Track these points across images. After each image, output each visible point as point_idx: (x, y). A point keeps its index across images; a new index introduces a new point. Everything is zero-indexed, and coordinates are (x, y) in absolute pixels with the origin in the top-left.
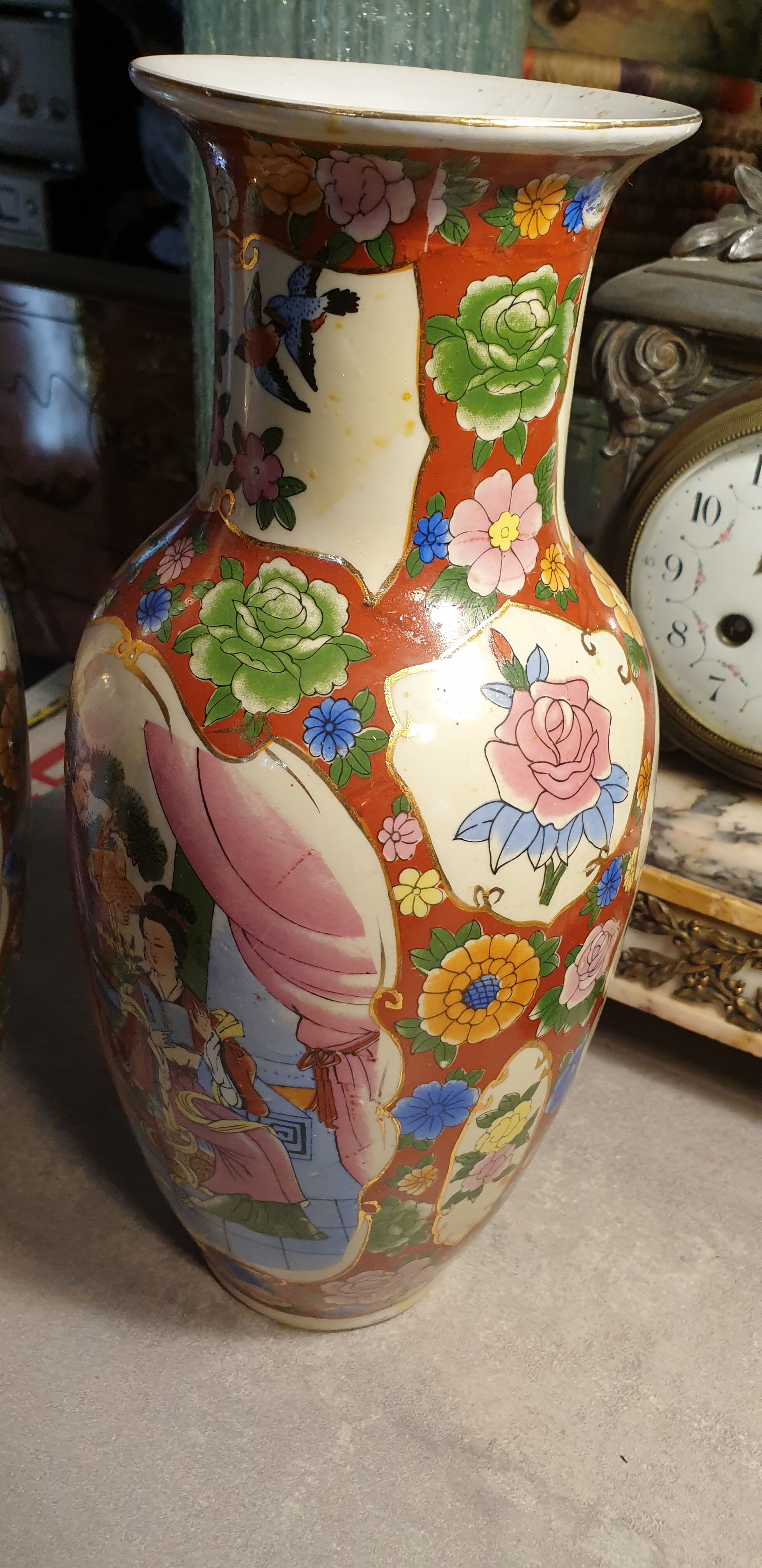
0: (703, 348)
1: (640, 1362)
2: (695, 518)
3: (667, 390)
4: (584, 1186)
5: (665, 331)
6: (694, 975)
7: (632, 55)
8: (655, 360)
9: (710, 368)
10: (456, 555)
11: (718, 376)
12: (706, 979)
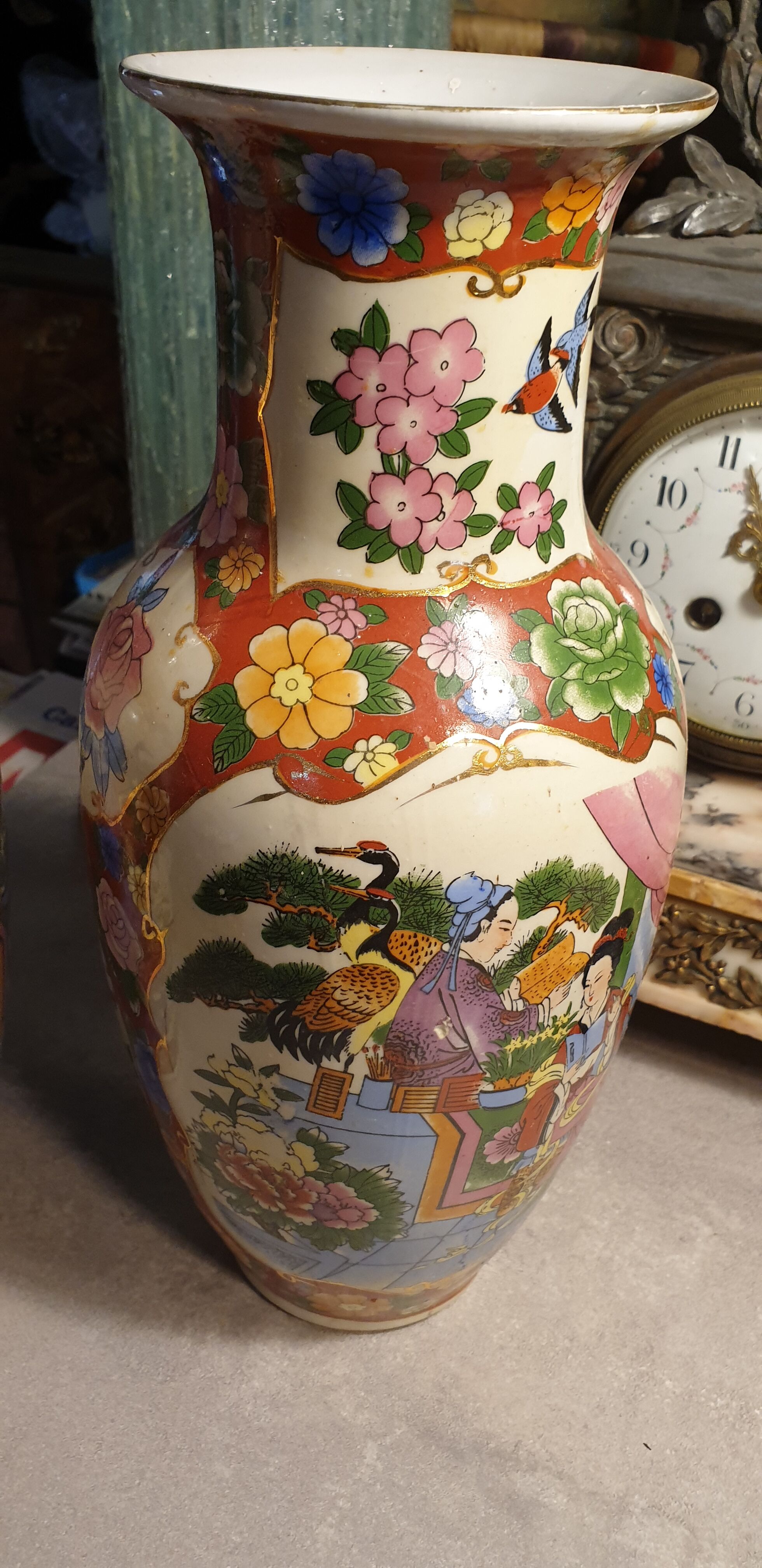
0: (662, 328)
1: (652, 1348)
2: (660, 502)
3: (627, 373)
4: (579, 1174)
5: (624, 312)
6: (674, 958)
7: (554, 16)
8: (615, 342)
9: (669, 348)
11: (678, 357)
12: (686, 962)
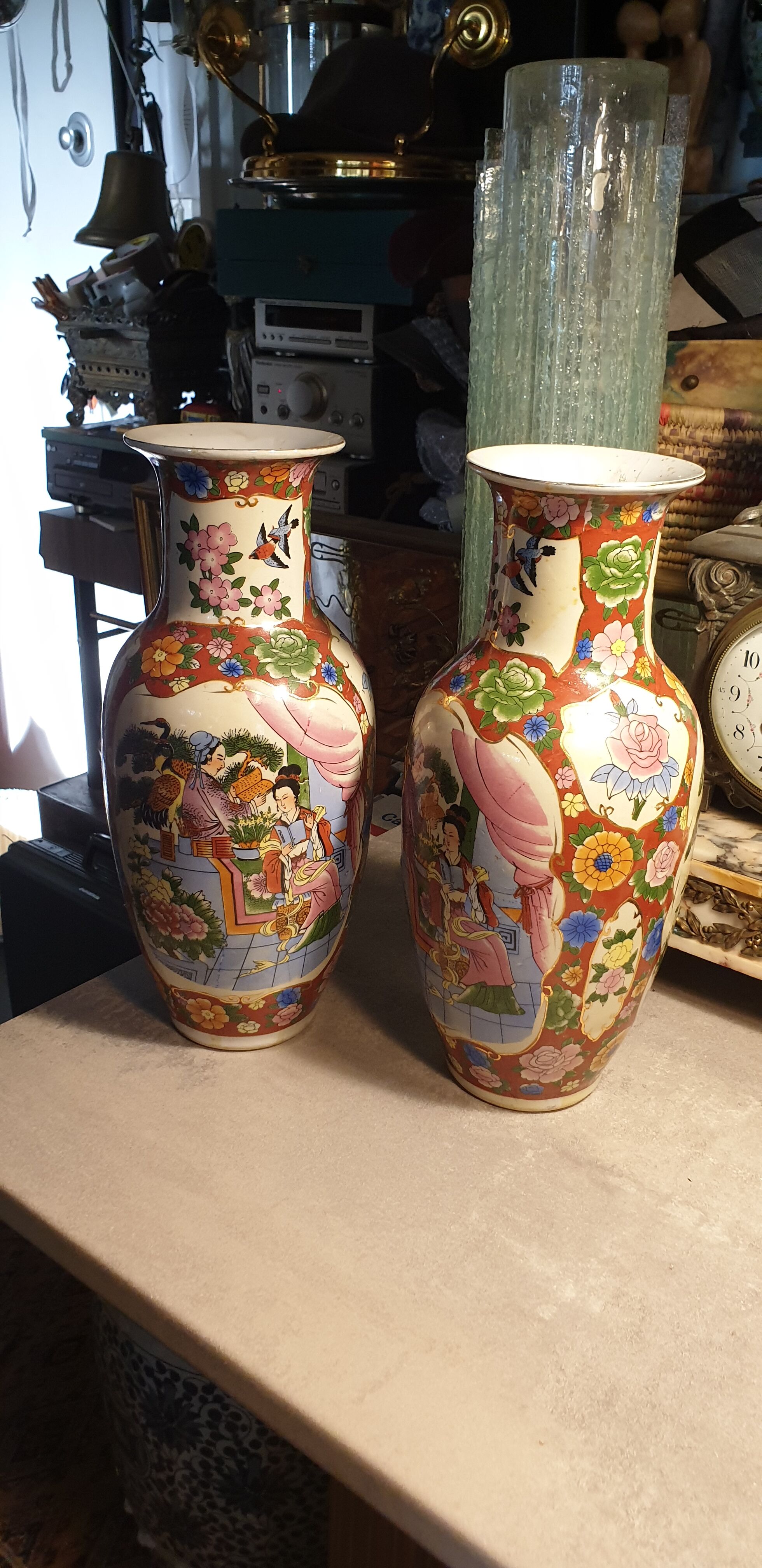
0: (749, 572)
1: (706, 1144)
2: (746, 665)
3: (730, 596)
4: (682, 1067)
5: (727, 563)
6: (751, 938)
7: (732, 405)
8: (722, 579)
9: (753, 583)
10: (596, 656)
11: (758, 588)
12: (759, 940)
